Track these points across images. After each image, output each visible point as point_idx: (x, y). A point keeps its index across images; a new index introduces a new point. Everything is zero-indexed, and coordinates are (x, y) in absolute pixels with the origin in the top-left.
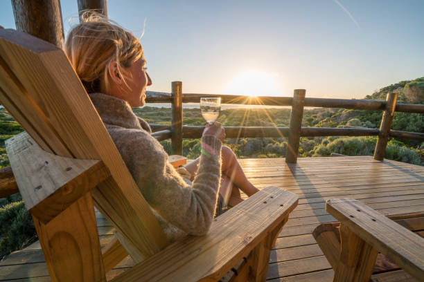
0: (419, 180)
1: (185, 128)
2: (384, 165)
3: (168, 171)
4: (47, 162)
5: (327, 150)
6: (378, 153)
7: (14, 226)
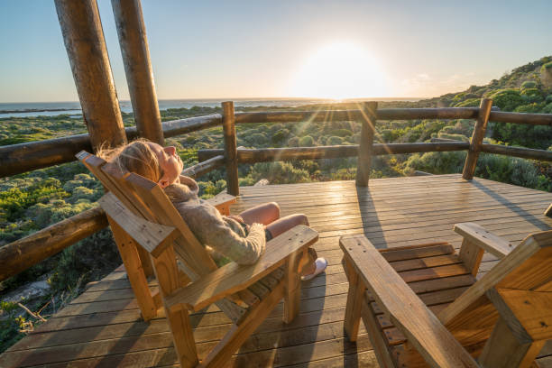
1: (240, 152)
2: (472, 185)
5: (421, 162)
6: (467, 170)
7: (64, 262)
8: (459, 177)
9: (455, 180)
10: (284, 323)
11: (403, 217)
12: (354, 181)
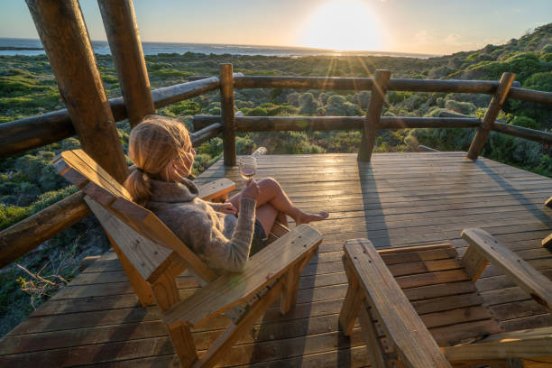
0: (501, 189)
3: (214, 235)
4: (138, 242)
6: (474, 148)
8: (462, 156)
9: (458, 159)
10: (281, 315)
11: (404, 199)
12: (356, 155)
